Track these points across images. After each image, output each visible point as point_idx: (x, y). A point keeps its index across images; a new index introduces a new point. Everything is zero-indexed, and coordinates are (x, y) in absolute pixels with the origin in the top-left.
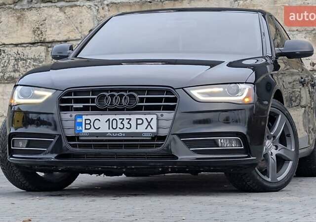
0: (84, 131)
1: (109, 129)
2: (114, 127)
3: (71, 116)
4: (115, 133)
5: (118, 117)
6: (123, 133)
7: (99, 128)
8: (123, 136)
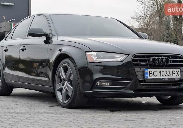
0: (149, 77)
1: (161, 76)
2: (163, 75)
3: (140, 69)
4: (164, 78)
5: (164, 70)
6: (167, 78)
7: (156, 75)
8: (167, 80)
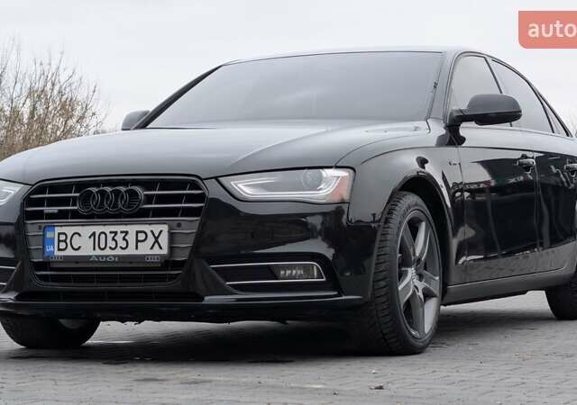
0: (57, 253)
1: (94, 249)
2: (103, 246)
3: (40, 228)
4: (102, 257)
5: (107, 229)
6: (114, 256)
7: (80, 248)
8: (114, 262)
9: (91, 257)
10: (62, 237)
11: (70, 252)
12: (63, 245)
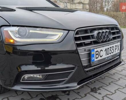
0: (96, 60)
1: (106, 55)
2: (108, 53)
3: (85, 50)
4: (108, 57)
5: (109, 47)
6: (111, 56)
7: (102, 56)
8: (111, 58)
9: (106, 58)
10: (97, 53)
11: (100, 58)
12: (97, 56)
